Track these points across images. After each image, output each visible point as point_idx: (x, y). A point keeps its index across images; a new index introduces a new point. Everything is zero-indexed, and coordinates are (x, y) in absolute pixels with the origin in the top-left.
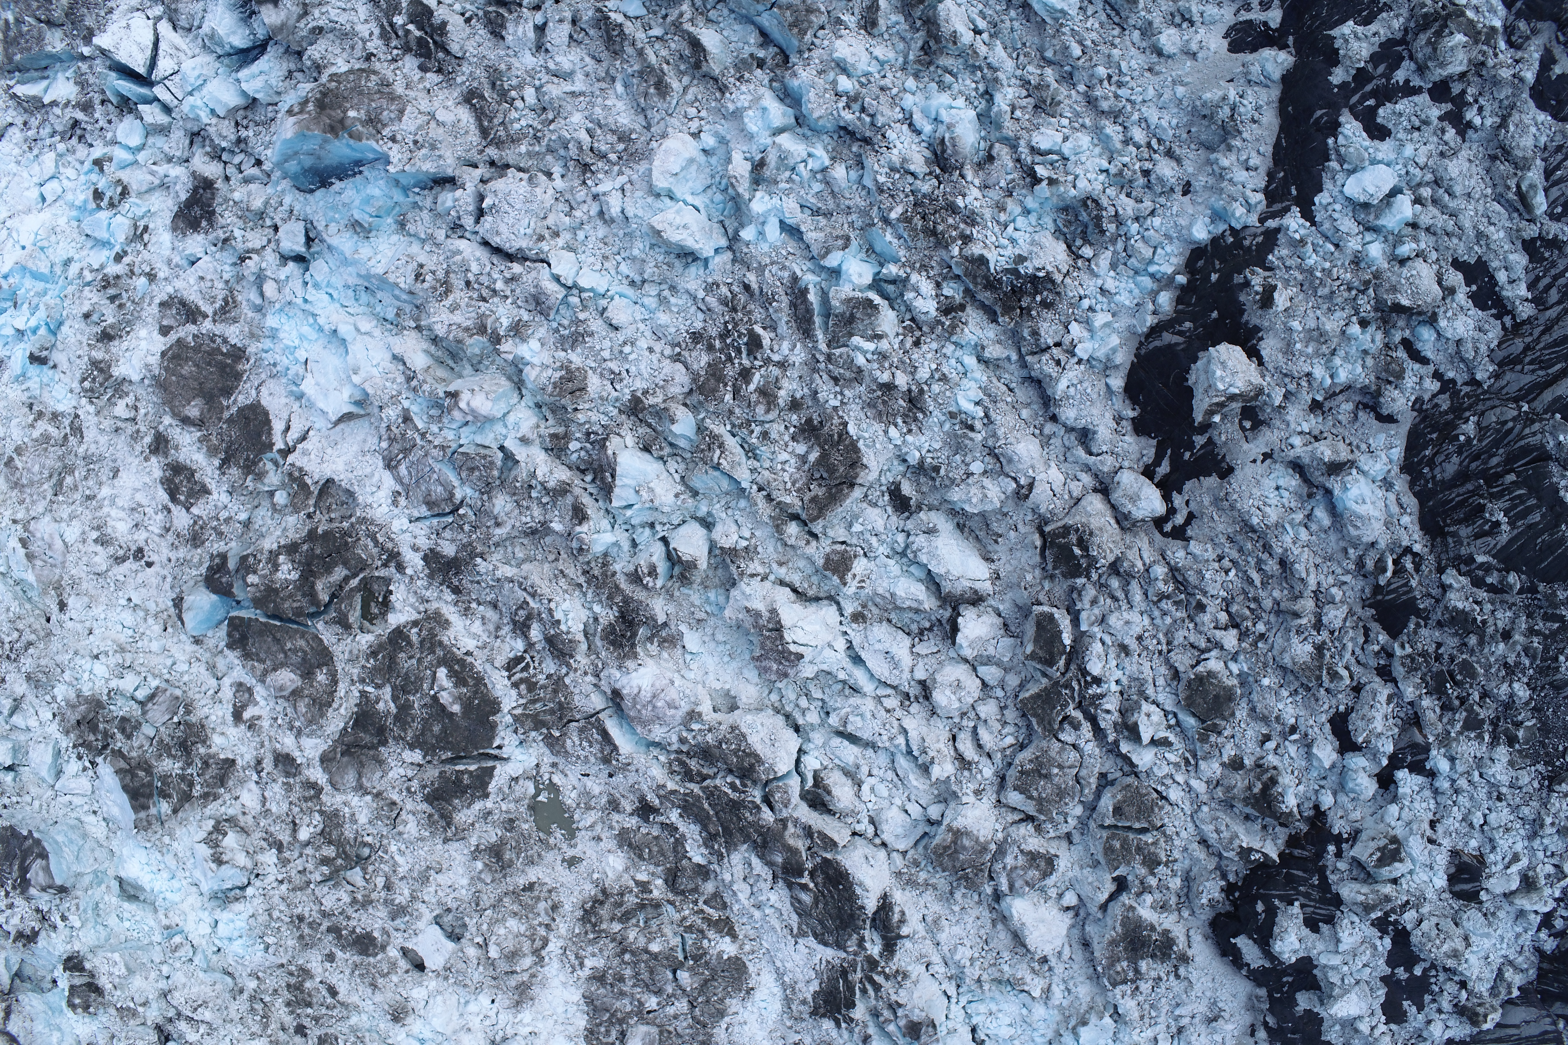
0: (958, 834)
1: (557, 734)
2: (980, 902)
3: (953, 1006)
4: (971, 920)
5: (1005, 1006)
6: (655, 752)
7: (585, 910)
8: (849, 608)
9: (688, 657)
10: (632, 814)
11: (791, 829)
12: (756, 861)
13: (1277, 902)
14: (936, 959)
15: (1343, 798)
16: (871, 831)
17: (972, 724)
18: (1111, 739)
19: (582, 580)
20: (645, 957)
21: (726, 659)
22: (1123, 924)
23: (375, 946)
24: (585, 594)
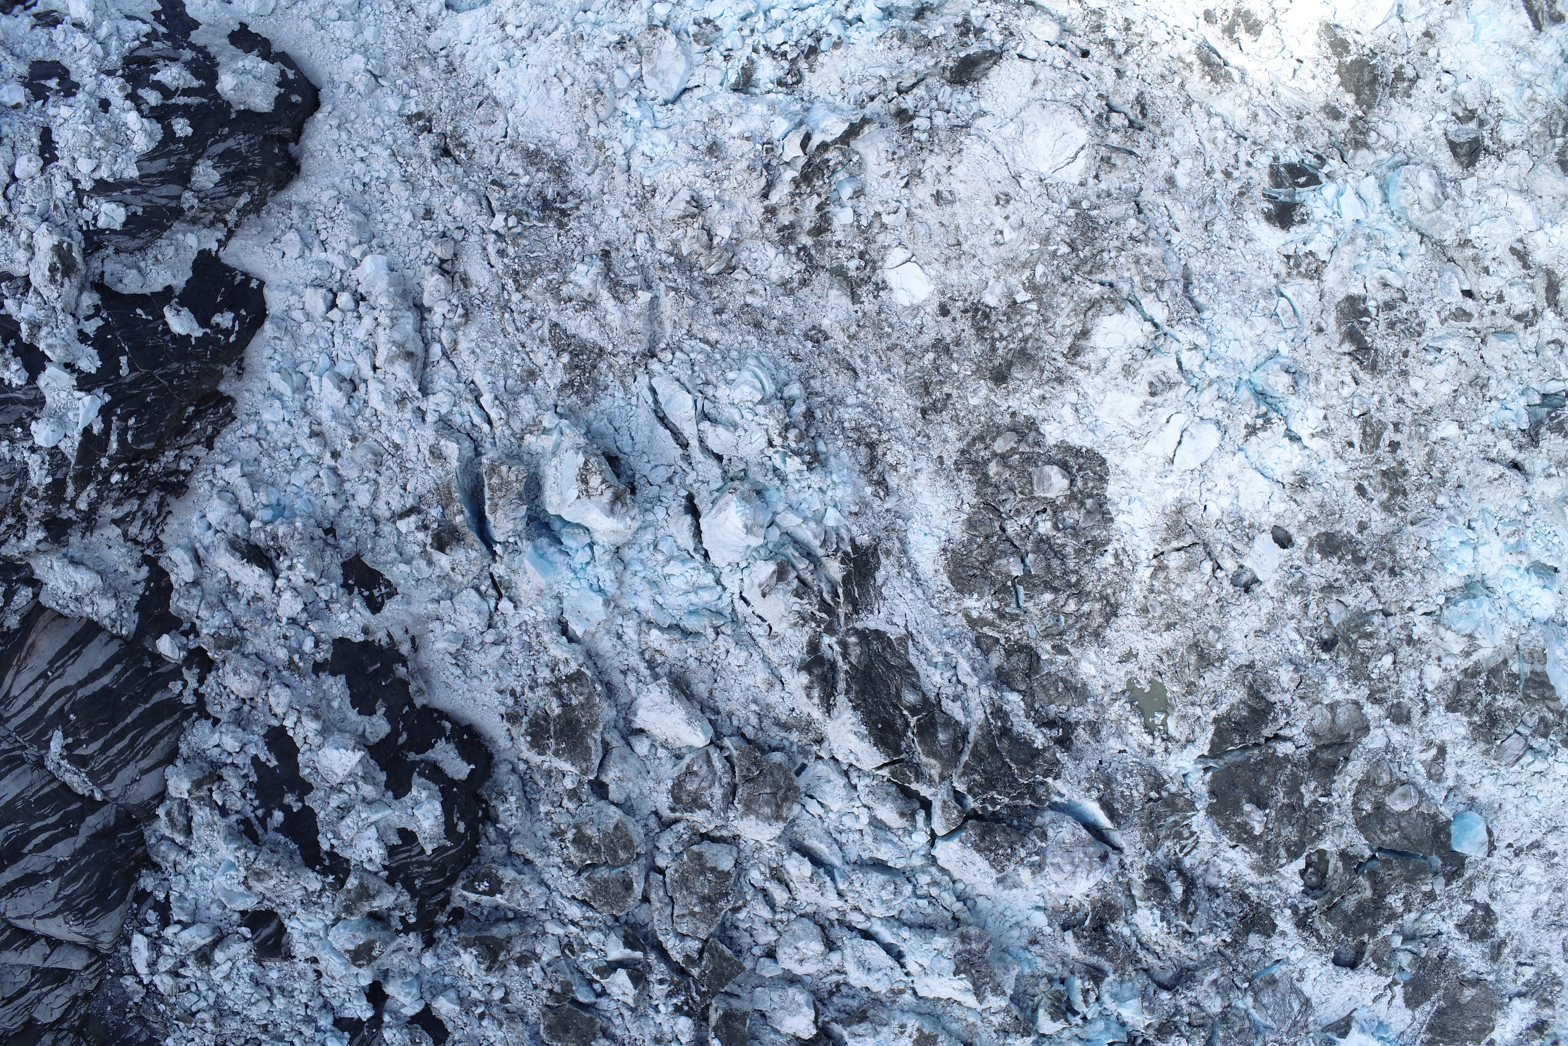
0: (777, 817)
1: (1153, 794)
2: (730, 715)
3: (737, 592)
4: (736, 696)
5: (683, 601)
6: (1063, 800)
7: (1116, 616)
8: (908, 997)
9: (1041, 904)
10: (1077, 723)
11: (935, 773)
12: (959, 716)
13: (449, 844)
14: (763, 642)
15: (414, 969)
16: (855, 781)
17: (778, 917)
18: (652, 958)
19: (1141, 954)
20: (1056, 583)
21: (1008, 913)
22: (588, 749)
23: (1319, 545)
24: (1138, 941)
